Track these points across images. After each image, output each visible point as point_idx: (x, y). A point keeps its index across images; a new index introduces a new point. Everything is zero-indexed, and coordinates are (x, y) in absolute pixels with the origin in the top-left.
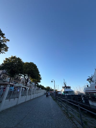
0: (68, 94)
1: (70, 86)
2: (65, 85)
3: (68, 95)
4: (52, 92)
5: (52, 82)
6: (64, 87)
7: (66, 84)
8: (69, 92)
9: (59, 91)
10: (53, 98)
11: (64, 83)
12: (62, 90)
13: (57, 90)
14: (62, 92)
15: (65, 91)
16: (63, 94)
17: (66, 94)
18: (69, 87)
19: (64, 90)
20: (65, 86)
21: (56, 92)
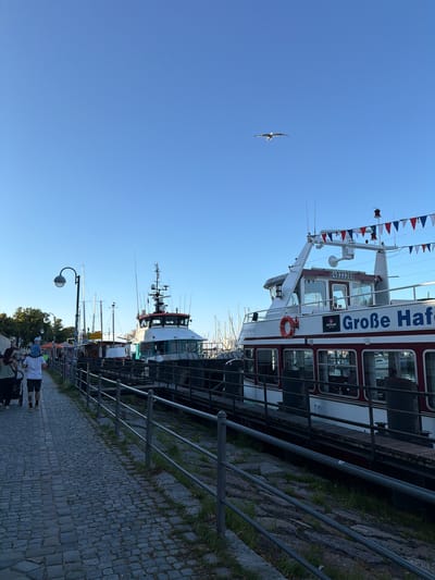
0: (160, 358)
1: (187, 313)
2: (159, 304)
3: (163, 362)
4: (62, 346)
5: (60, 280)
6: (150, 318)
7: (165, 301)
8: (173, 346)
9: (117, 340)
10: (60, 382)
11: (154, 292)
12: (133, 336)
13: (99, 335)
14: (134, 349)
15: (151, 340)
16: (137, 357)
17: (152, 358)
18: (180, 319)
19: (146, 336)
20: (158, 311)
21: (89, 347)
